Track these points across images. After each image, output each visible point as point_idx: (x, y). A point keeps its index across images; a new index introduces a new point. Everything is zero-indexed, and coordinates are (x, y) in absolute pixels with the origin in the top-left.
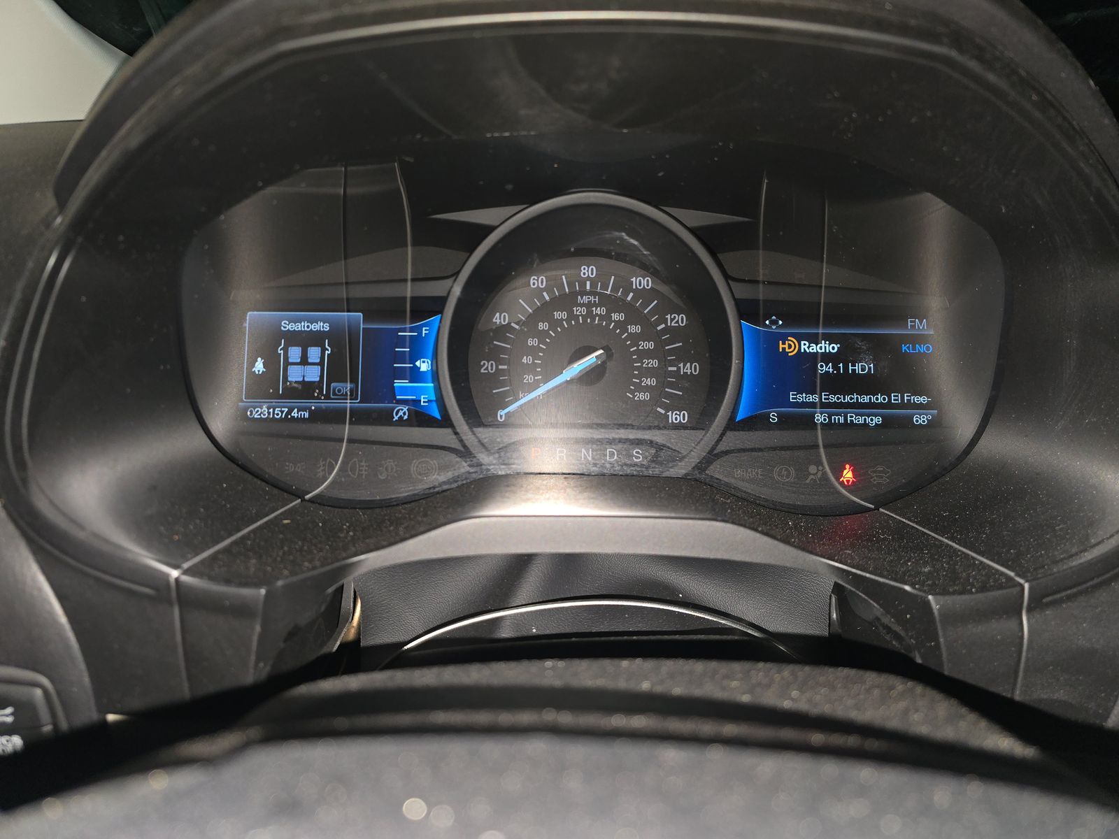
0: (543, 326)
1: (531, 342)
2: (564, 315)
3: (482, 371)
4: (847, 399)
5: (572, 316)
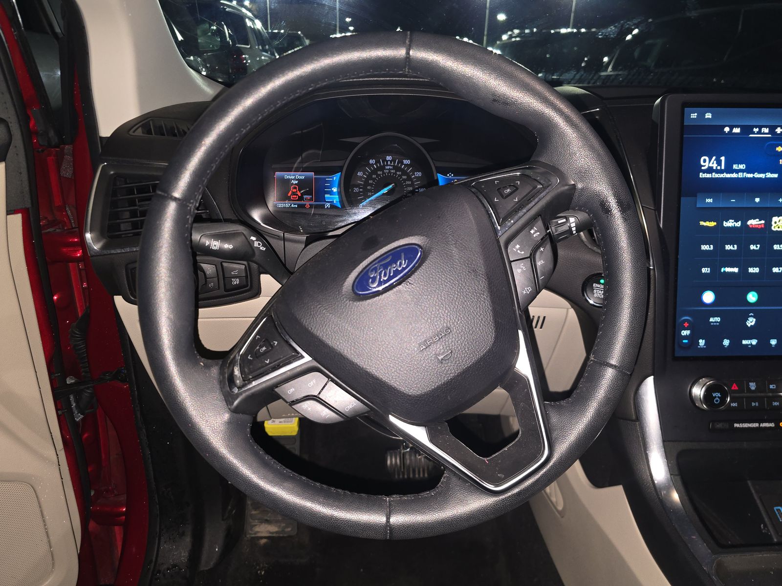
0: (374, 176)
2: (381, 173)
3: (354, 191)
5: (384, 173)
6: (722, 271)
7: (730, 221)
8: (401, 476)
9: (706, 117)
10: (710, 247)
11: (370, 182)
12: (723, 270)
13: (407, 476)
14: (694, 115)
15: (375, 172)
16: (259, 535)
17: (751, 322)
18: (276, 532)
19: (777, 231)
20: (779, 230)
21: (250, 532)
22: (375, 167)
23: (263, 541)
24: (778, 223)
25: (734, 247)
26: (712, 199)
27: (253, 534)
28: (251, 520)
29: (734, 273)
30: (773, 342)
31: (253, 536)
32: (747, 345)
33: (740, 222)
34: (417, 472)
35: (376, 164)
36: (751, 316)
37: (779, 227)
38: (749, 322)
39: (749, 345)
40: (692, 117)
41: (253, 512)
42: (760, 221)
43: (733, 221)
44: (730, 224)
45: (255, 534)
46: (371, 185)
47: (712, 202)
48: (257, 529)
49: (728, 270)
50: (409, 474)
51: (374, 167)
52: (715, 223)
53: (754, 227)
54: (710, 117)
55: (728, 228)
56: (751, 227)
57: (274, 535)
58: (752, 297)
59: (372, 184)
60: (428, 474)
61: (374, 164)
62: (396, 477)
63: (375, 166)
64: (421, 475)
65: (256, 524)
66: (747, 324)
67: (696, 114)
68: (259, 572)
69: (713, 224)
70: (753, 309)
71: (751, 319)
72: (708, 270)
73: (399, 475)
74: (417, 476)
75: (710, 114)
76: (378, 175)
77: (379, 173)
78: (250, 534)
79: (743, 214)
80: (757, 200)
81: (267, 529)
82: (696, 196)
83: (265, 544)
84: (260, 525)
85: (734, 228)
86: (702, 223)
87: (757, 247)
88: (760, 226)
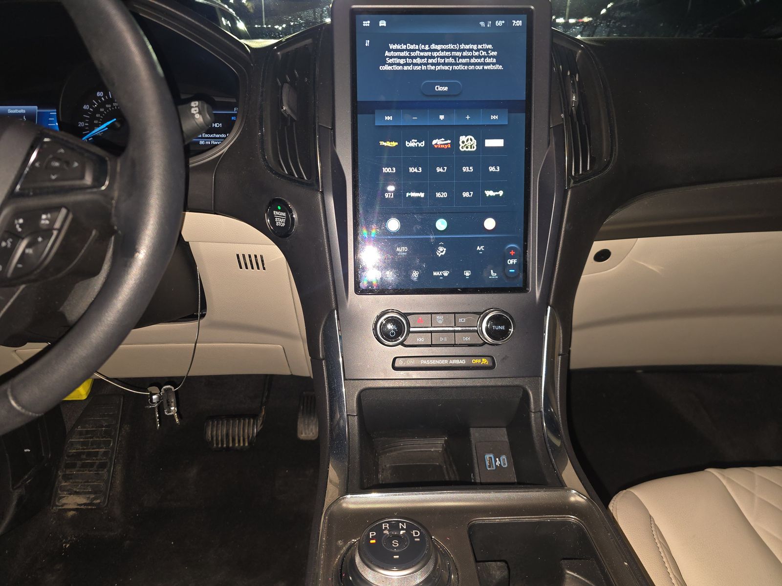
0: (102, 110)
1: (97, 115)
2: (110, 106)
3: (79, 126)
4: (212, 136)
5: (112, 106)
6: (407, 196)
7: (413, 140)
8: (220, 446)
9: (380, 25)
10: (392, 170)
11: (98, 115)
12: (408, 194)
13: (226, 444)
14: (366, 22)
15: (102, 105)
16: (66, 507)
17: (441, 251)
18: (85, 504)
19: (465, 151)
20: (467, 150)
21: (57, 504)
22: (103, 100)
23: (71, 513)
24: (466, 143)
25: (418, 170)
26: (391, 117)
27: (59, 506)
28: (59, 492)
29: (419, 198)
30: (467, 274)
31: (60, 508)
32: (438, 276)
33: (424, 142)
34: (237, 441)
35: (104, 97)
36: (441, 245)
37: (467, 148)
38: (439, 252)
39: (441, 276)
40: (364, 25)
41: (63, 484)
42: (445, 140)
43: (416, 141)
44: (412, 144)
45: (62, 506)
46: (98, 119)
47: (391, 119)
48: (64, 501)
49: (414, 194)
50: (228, 442)
51: (101, 100)
52: (397, 144)
53: (439, 147)
54: (385, 25)
55: (411, 148)
56: (436, 146)
57: (82, 507)
58: (441, 224)
59: (100, 118)
60: (248, 443)
61: (102, 97)
62: (215, 445)
63: (103, 98)
64: (242, 445)
65: (64, 496)
66: (438, 254)
67: (369, 22)
68: (64, 545)
69: (394, 144)
70: (443, 238)
71: (441, 249)
72: (391, 195)
73: (217, 444)
74: (237, 445)
75: (385, 22)
76: (106, 109)
77: (107, 106)
78: (57, 506)
79: (427, 133)
80: (442, 117)
81: (75, 501)
82: (374, 113)
83: (73, 516)
84: (68, 497)
85: (418, 148)
86: (382, 143)
87: (444, 169)
88: (446, 146)
